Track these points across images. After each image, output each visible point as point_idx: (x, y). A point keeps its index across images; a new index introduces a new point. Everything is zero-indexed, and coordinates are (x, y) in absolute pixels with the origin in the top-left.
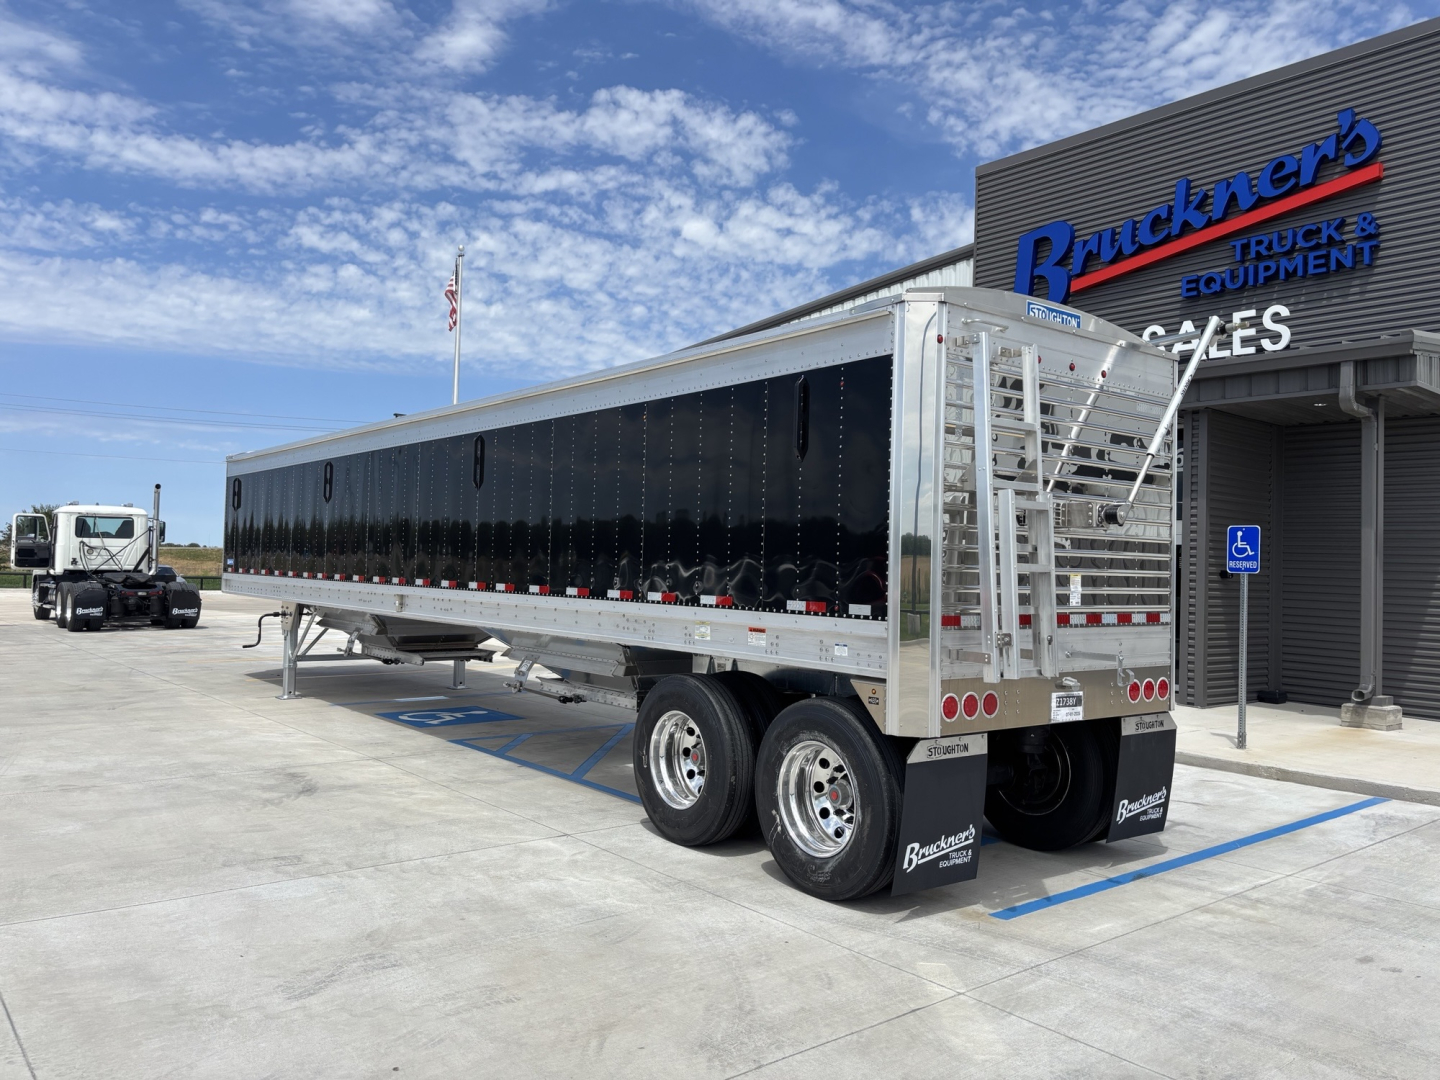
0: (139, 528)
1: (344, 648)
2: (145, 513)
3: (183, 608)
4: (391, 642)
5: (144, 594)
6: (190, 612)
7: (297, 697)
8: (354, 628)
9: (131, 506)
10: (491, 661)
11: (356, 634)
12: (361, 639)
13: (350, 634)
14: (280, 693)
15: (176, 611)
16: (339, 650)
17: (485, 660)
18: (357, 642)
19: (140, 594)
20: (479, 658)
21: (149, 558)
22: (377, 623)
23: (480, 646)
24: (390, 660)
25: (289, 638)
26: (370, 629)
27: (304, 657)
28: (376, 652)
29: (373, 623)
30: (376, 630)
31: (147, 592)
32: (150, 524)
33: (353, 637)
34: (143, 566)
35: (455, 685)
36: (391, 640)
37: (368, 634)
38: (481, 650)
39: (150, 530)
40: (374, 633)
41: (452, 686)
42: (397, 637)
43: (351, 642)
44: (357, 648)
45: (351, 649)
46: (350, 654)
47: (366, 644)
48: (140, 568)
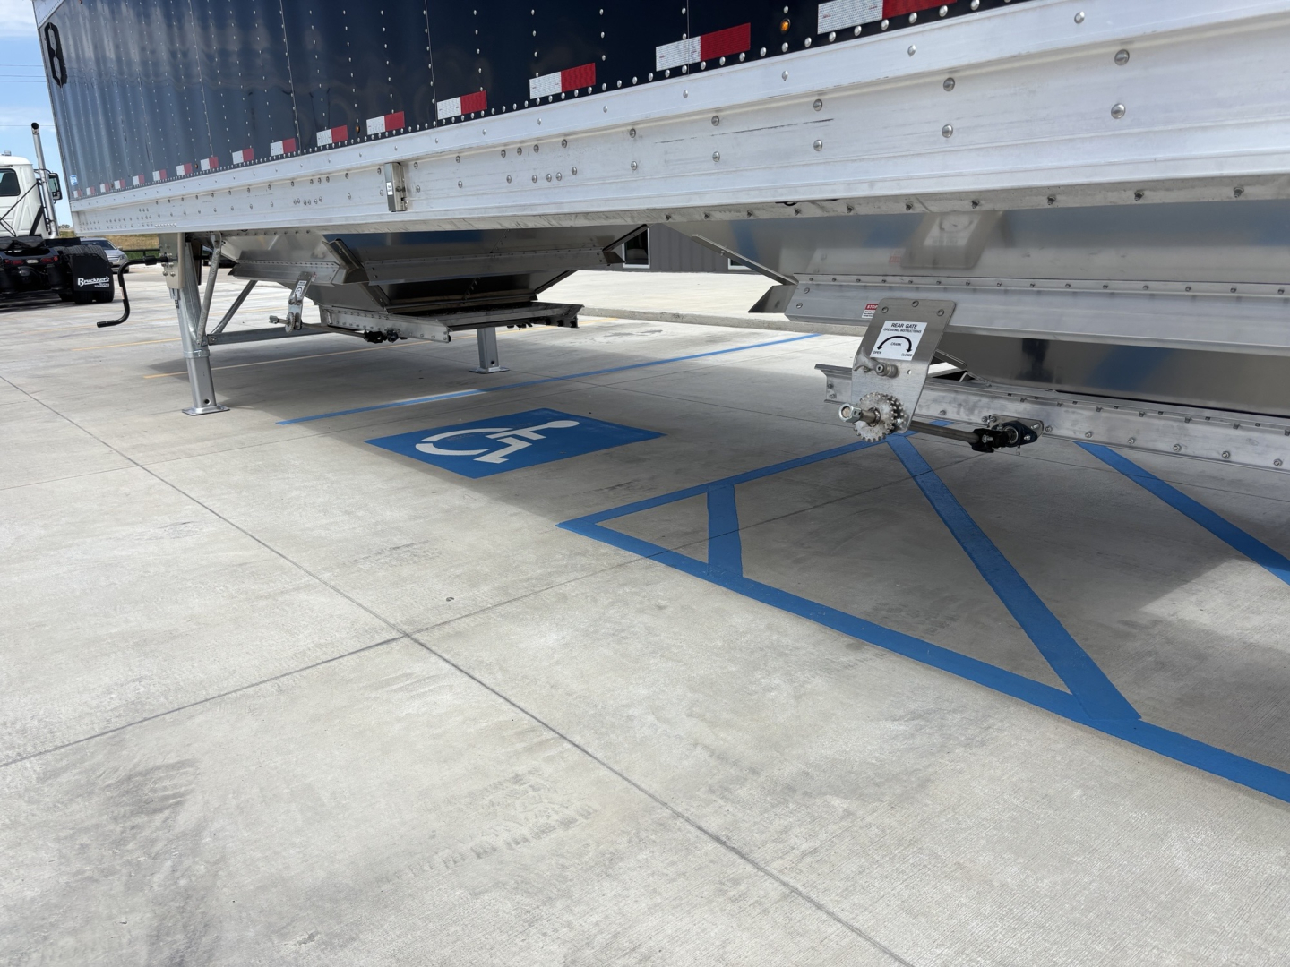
0: (25, 181)
1: (283, 316)
2: (27, 162)
3: (90, 278)
4: (377, 298)
5: (35, 261)
6: (101, 282)
7: (220, 408)
8: (297, 273)
9: (9, 154)
10: (574, 325)
11: (302, 285)
12: (315, 293)
13: (292, 286)
14: (187, 404)
15: (81, 282)
16: (275, 320)
17: (561, 324)
18: (307, 302)
19: (29, 261)
20: (548, 321)
21: (45, 219)
22: (342, 256)
23: (542, 297)
24: (379, 333)
25: (182, 302)
26: (329, 271)
27: (219, 337)
28: (348, 320)
29: (333, 258)
30: (344, 272)
31: (38, 259)
32: (37, 176)
33: (298, 294)
34: (40, 230)
35: (483, 365)
36: (375, 292)
37: (326, 282)
38: (547, 306)
39: (38, 183)
40: (340, 279)
41: (478, 367)
42: (385, 284)
43: (295, 302)
44: (311, 313)
45: (297, 318)
46: (297, 326)
47: (326, 306)
48: (37, 232)
